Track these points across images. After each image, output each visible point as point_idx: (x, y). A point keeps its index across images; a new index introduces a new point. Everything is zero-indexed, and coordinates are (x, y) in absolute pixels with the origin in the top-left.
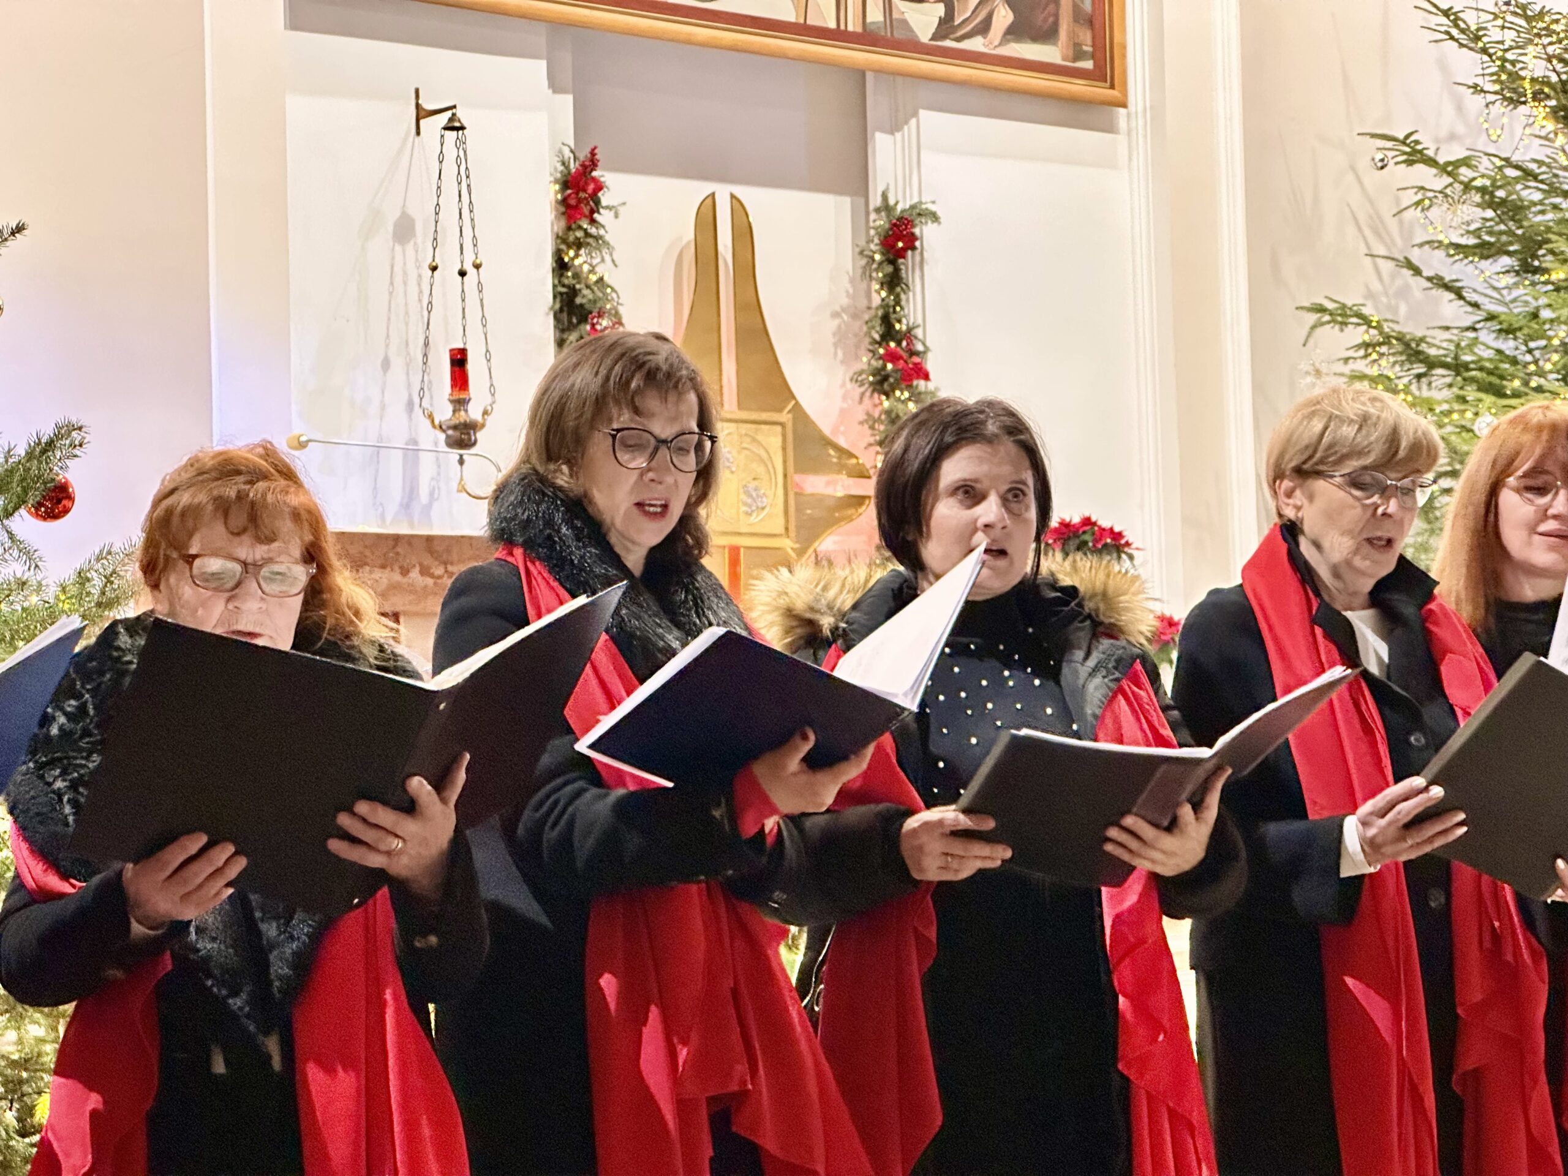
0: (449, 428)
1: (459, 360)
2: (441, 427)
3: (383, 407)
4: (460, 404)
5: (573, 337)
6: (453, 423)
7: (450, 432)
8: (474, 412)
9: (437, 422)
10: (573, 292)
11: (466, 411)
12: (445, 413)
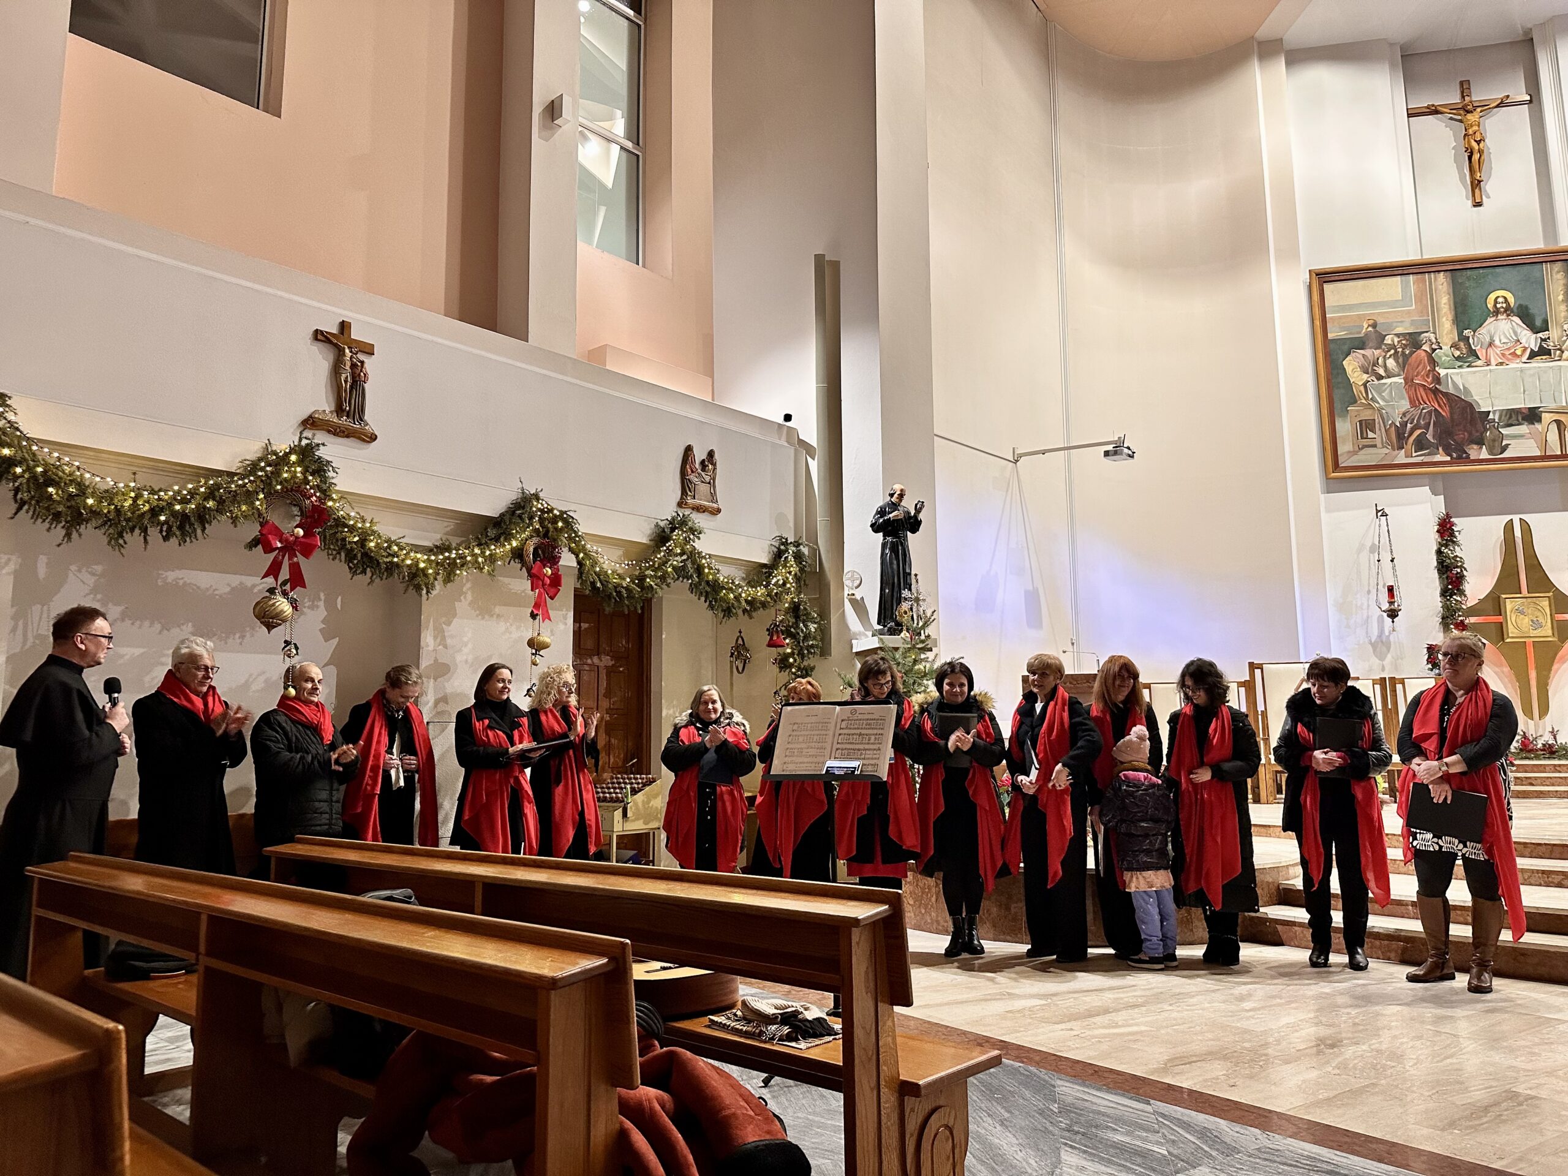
1: (1391, 590)
2: (1383, 610)
3: (1368, 606)
4: (1391, 603)
5: (1445, 576)
6: (1388, 609)
7: (1387, 612)
10: (1443, 561)
12: (1386, 606)
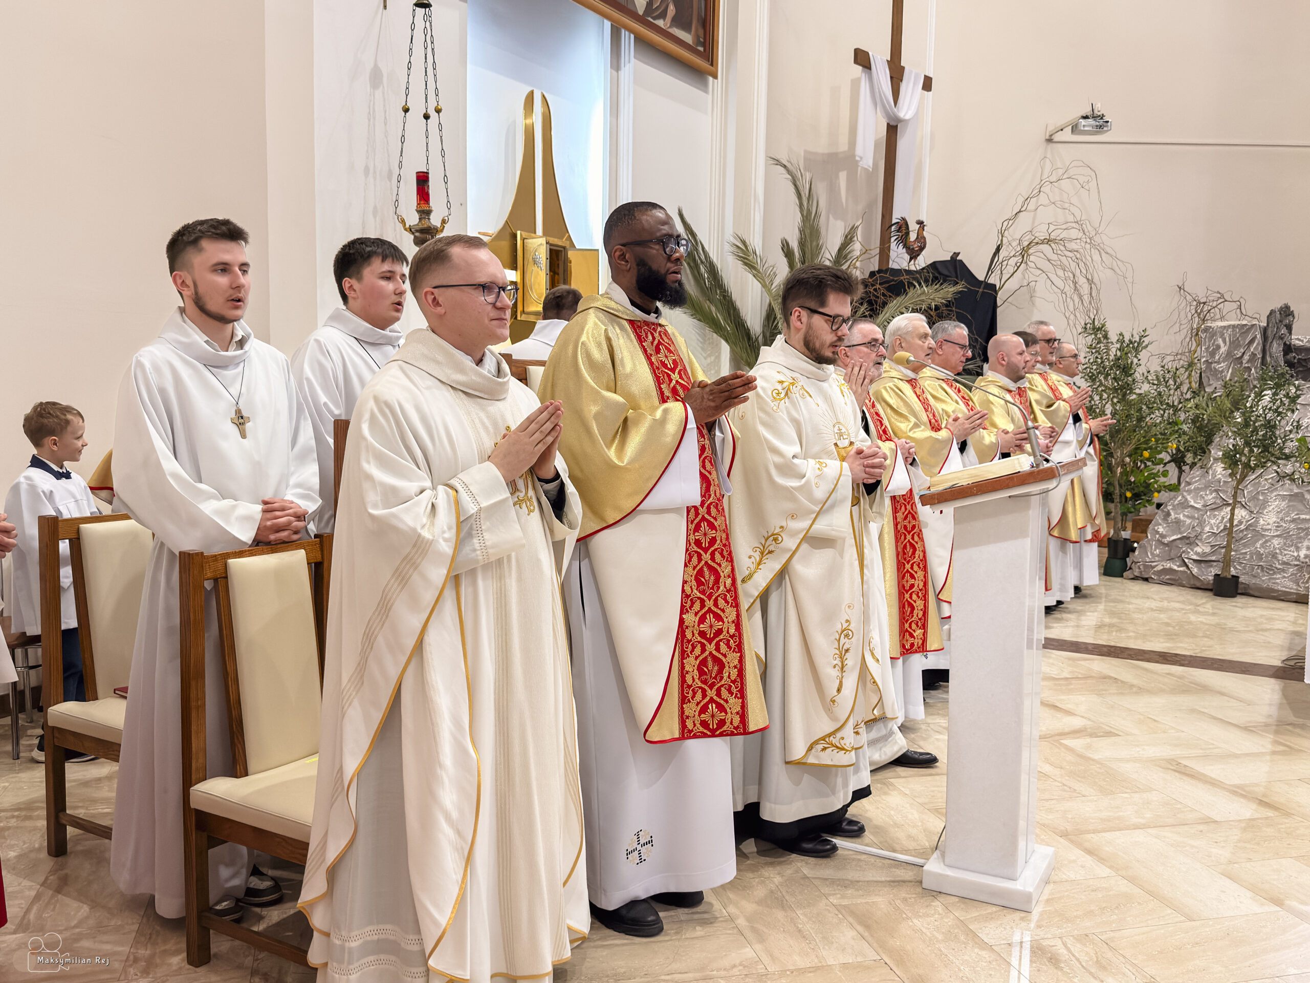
0: (417, 231)
1: (422, 180)
2: (411, 230)
4: (425, 213)
6: (421, 226)
7: (417, 234)
8: (435, 220)
9: (407, 226)
11: (429, 219)
